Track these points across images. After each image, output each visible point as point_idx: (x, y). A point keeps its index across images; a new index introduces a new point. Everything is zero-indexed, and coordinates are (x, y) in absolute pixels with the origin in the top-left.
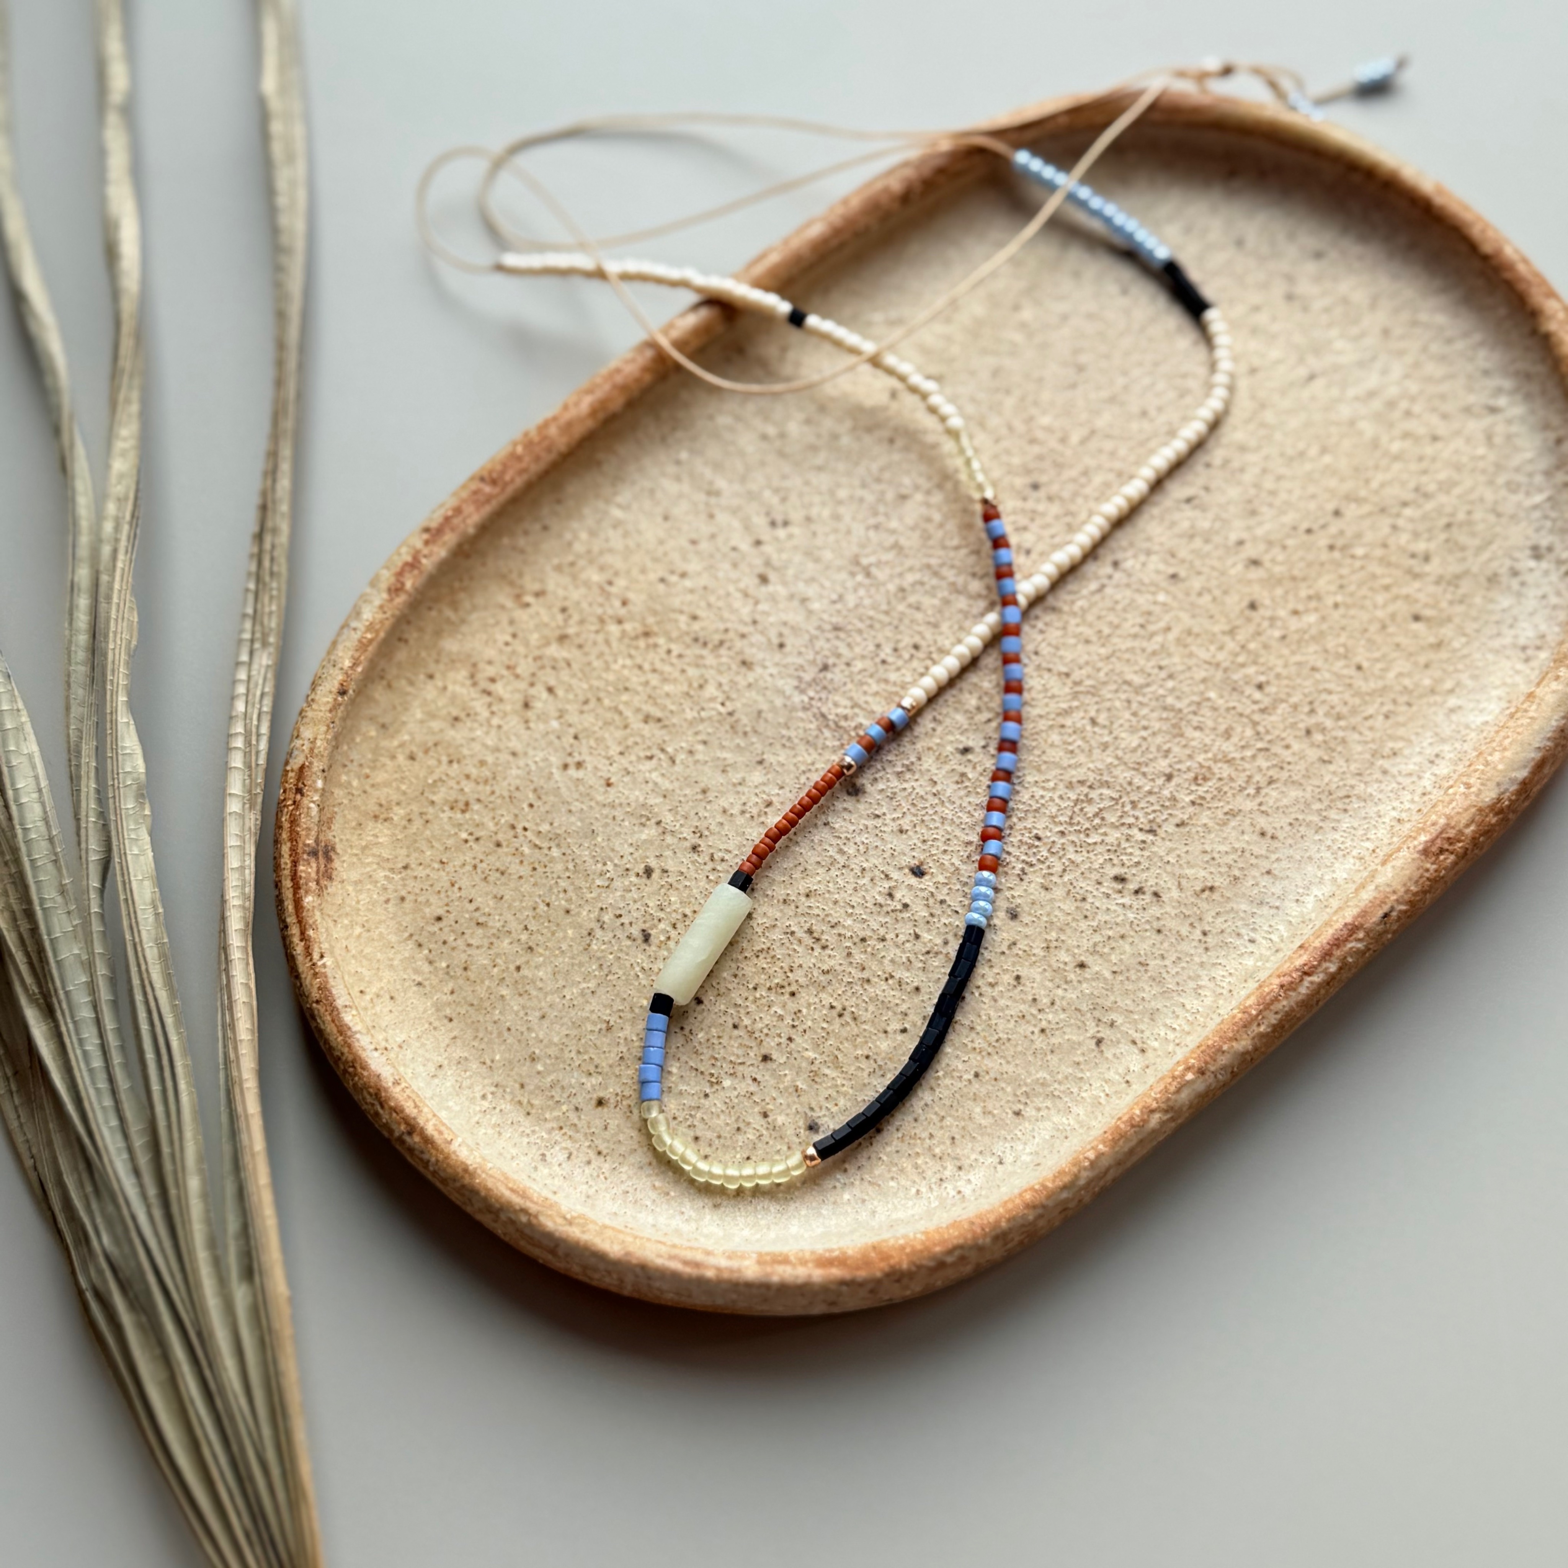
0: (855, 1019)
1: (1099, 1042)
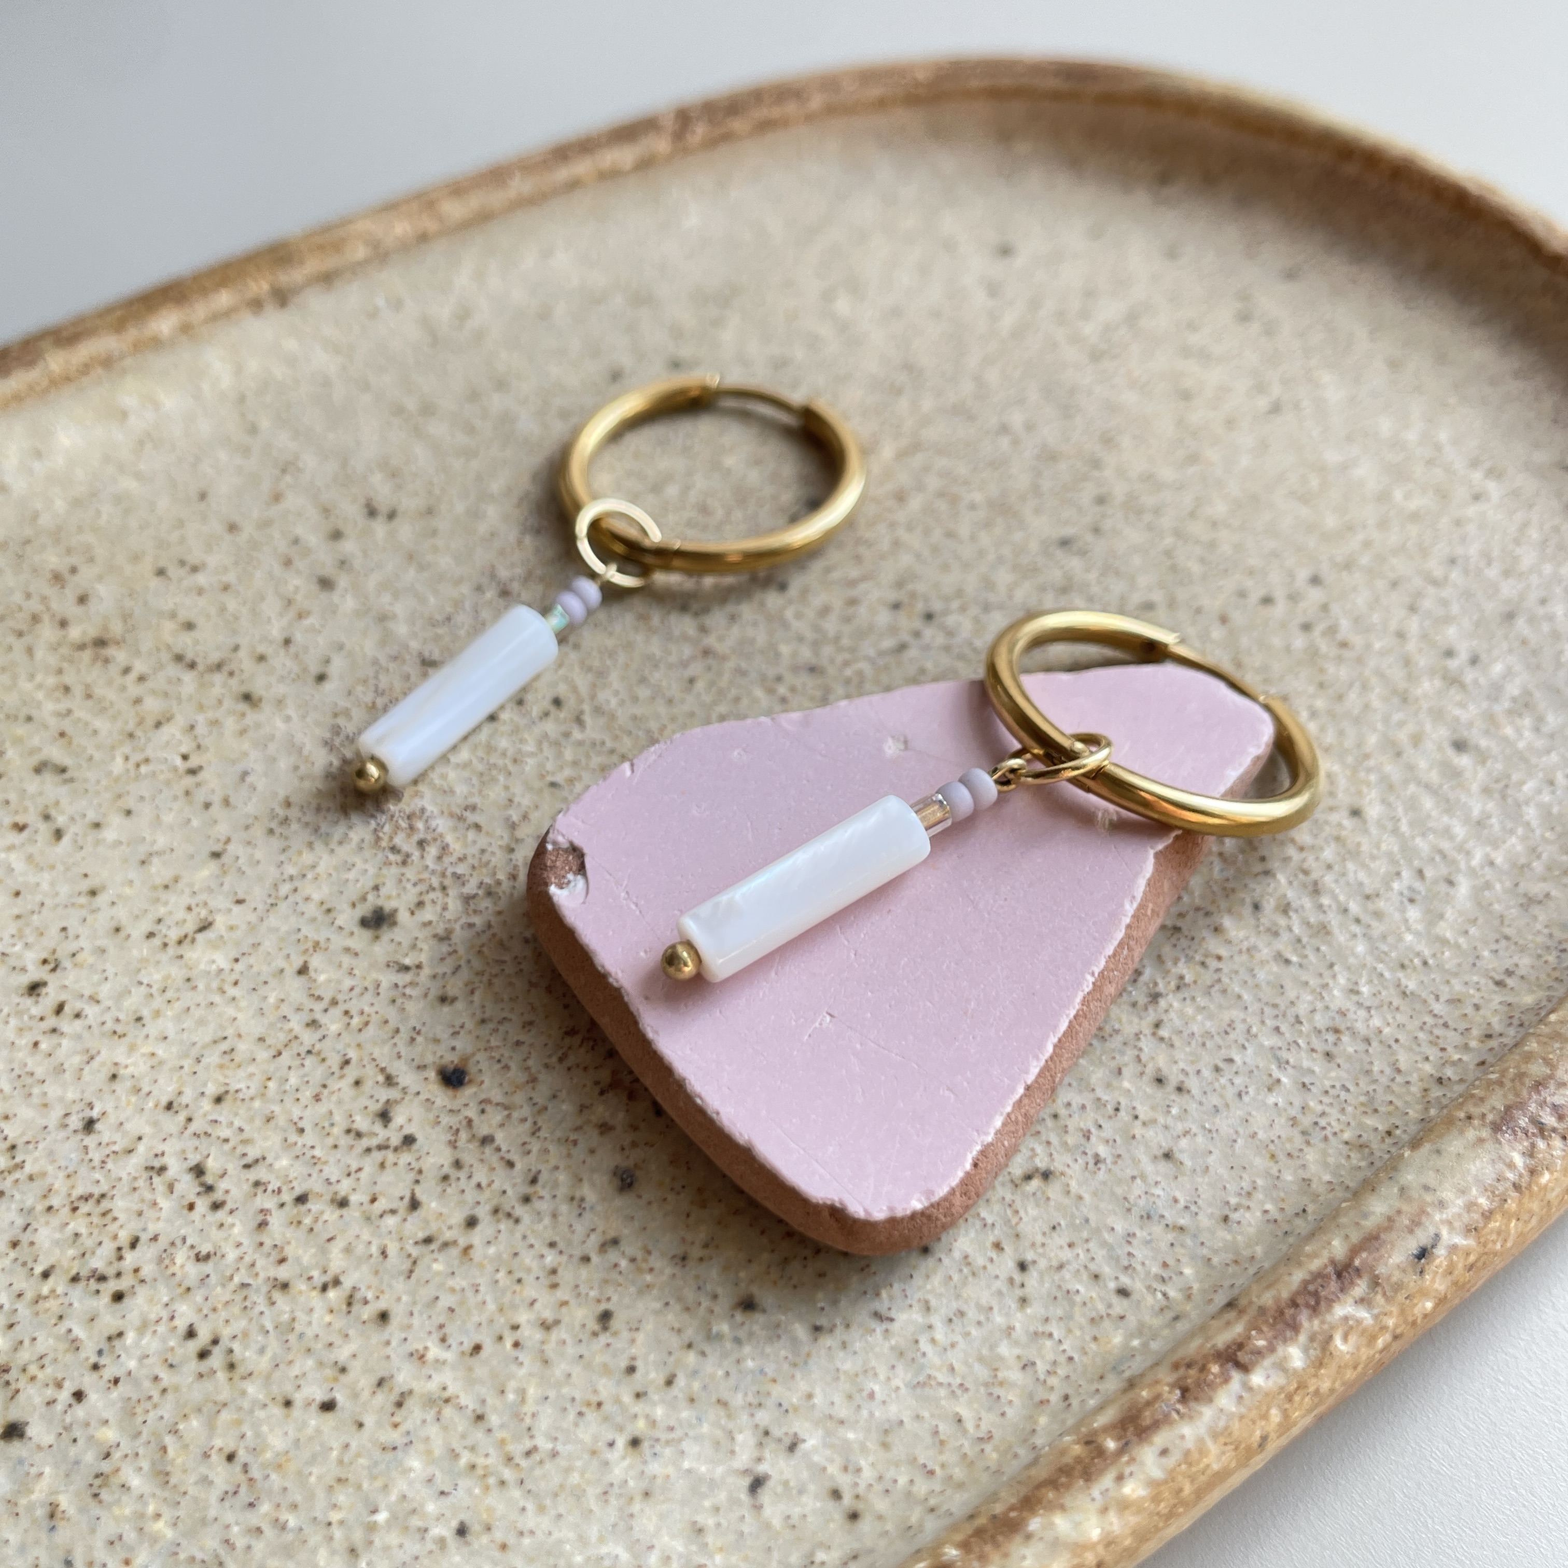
0: (232, 1366)
1: (757, 1484)
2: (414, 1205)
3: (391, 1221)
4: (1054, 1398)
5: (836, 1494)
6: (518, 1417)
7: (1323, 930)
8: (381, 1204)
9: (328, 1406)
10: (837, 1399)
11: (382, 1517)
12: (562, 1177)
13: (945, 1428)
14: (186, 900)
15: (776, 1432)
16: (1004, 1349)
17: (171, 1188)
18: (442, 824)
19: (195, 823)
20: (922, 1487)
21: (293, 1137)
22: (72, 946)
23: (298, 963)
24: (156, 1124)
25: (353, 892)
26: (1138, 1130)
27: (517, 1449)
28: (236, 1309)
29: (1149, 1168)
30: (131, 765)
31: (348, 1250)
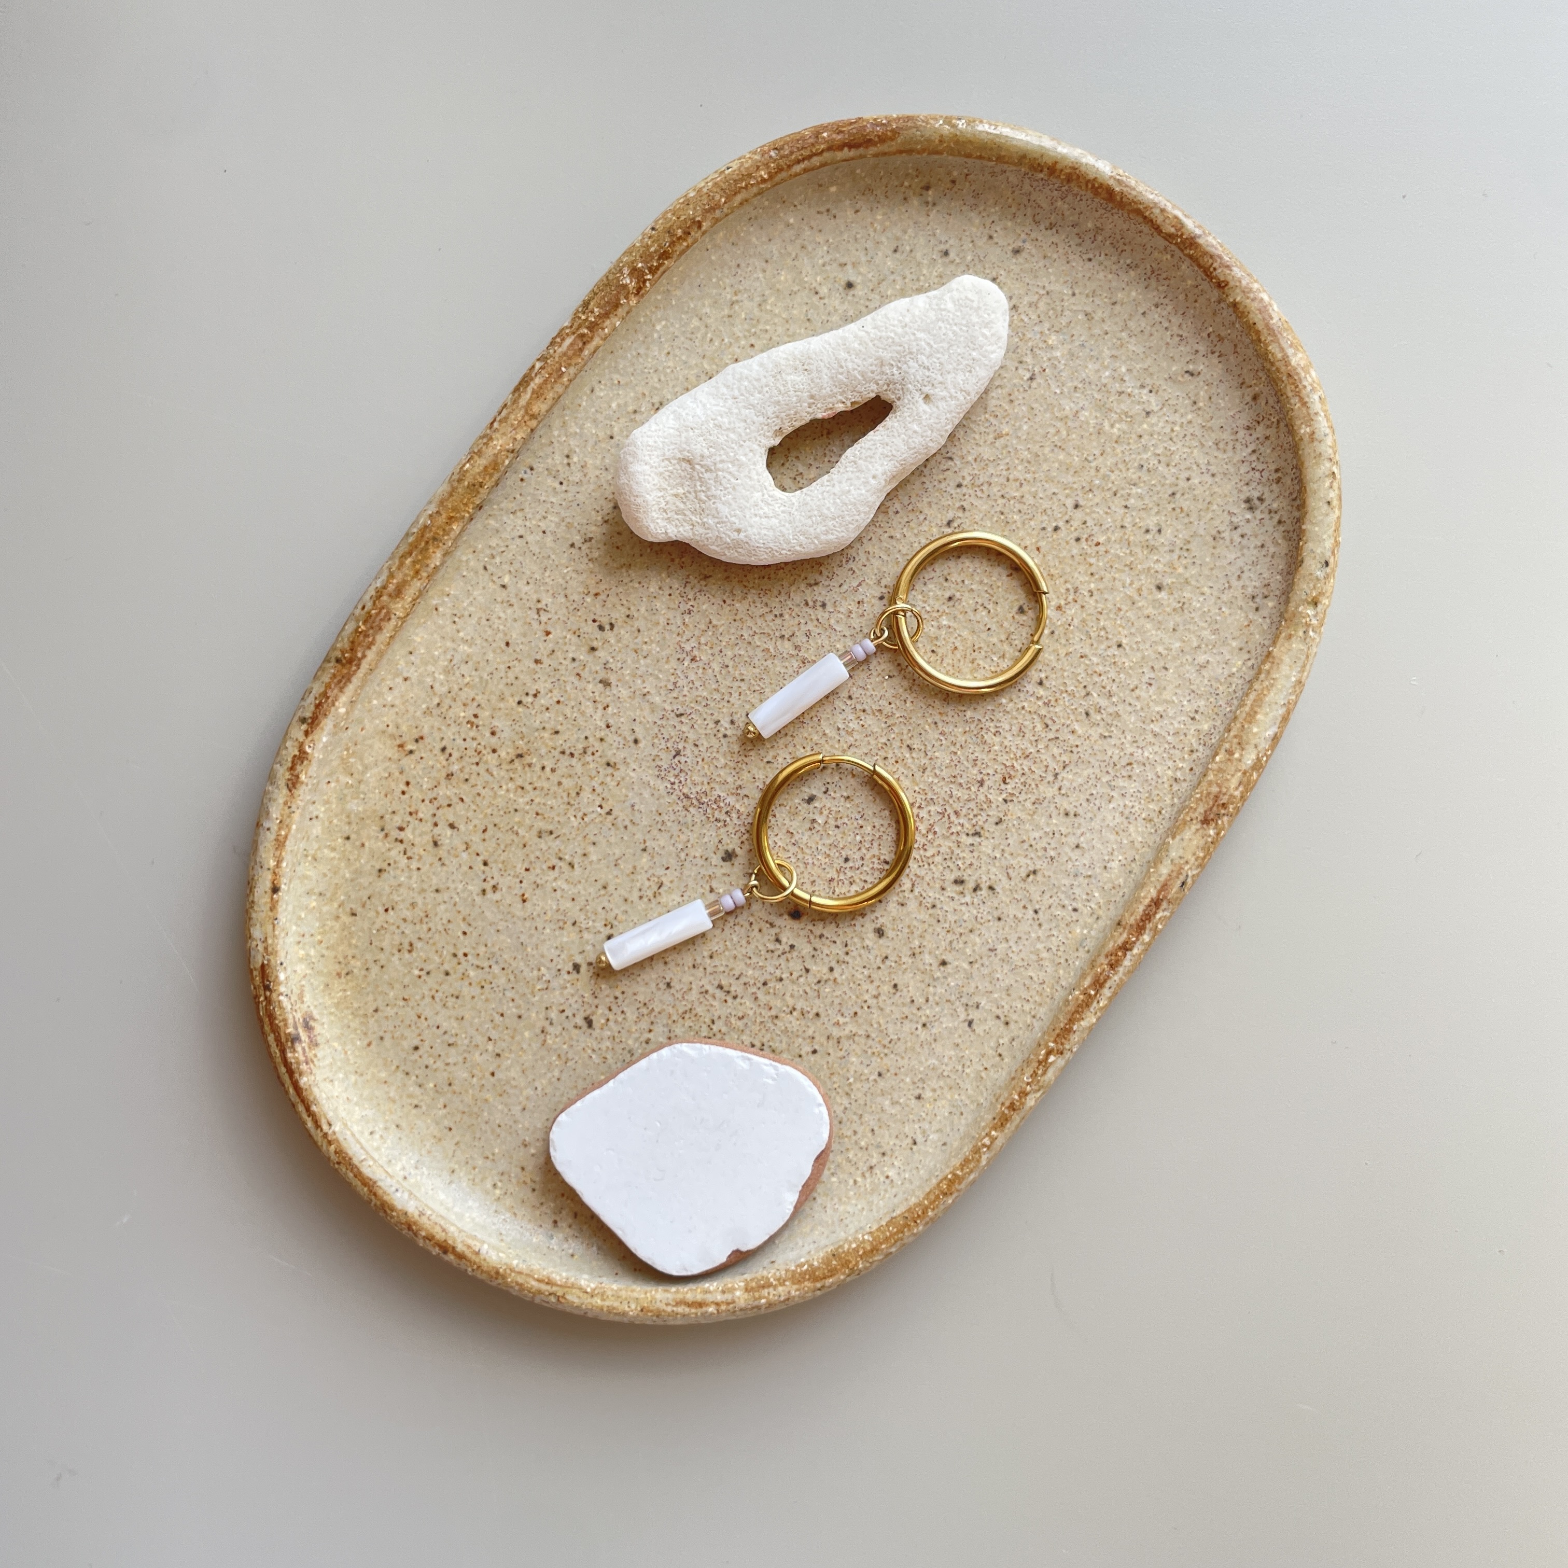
2: (807, 971)
3: (802, 980)
4: (1062, 961)
5: (998, 1017)
6: (881, 1031)
7: (1118, 715)
8: (795, 975)
9: (815, 1052)
10: (987, 984)
11: (851, 1080)
12: (856, 940)
13: (1028, 982)
14: (645, 876)
15: (970, 1004)
16: (1040, 946)
17: (714, 997)
18: (731, 800)
19: (626, 838)
20: (1027, 1007)
21: (748, 961)
22: (612, 915)
23: (708, 888)
24: (693, 975)
25: (712, 847)
26: (1064, 840)
27: (886, 1042)
28: (764, 1031)
29: (1072, 855)
30: (580, 820)
31: (792, 996)
